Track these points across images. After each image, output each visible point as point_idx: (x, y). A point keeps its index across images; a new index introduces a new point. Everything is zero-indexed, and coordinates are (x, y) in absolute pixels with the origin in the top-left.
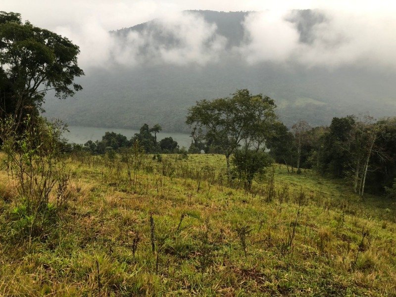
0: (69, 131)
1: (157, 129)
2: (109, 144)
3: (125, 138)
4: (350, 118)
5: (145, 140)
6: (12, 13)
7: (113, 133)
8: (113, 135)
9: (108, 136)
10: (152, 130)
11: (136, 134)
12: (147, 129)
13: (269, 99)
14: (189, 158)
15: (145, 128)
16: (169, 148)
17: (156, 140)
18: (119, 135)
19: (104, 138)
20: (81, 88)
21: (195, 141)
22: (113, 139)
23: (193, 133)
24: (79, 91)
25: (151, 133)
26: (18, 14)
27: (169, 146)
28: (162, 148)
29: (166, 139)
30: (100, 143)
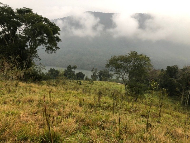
0: (45, 69)
1: (75, 68)
2: (52, 74)
3: (59, 72)
4: (176, 66)
5: (69, 73)
6: (28, 8)
7: (53, 69)
8: (54, 70)
9: (51, 71)
10: (73, 68)
11: (65, 70)
12: (70, 67)
13: (146, 57)
14: (94, 83)
15: (69, 67)
16: (81, 77)
17: (74, 73)
18: (57, 70)
19: (49, 71)
20: (59, 48)
21: (93, 74)
22: (54, 72)
23: (92, 70)
24: (58, 50)
25: (72, 69)
26: (31, 9)
27: (80, 76)
28: (77, 77)
29: (80, 73)
30: (47, 74)
